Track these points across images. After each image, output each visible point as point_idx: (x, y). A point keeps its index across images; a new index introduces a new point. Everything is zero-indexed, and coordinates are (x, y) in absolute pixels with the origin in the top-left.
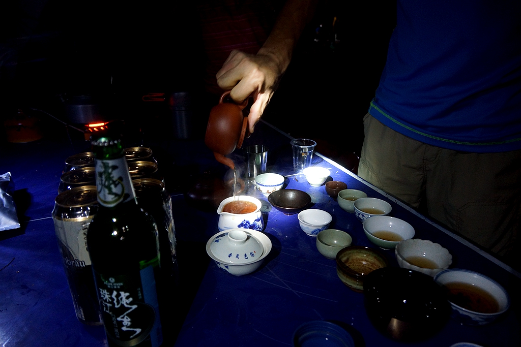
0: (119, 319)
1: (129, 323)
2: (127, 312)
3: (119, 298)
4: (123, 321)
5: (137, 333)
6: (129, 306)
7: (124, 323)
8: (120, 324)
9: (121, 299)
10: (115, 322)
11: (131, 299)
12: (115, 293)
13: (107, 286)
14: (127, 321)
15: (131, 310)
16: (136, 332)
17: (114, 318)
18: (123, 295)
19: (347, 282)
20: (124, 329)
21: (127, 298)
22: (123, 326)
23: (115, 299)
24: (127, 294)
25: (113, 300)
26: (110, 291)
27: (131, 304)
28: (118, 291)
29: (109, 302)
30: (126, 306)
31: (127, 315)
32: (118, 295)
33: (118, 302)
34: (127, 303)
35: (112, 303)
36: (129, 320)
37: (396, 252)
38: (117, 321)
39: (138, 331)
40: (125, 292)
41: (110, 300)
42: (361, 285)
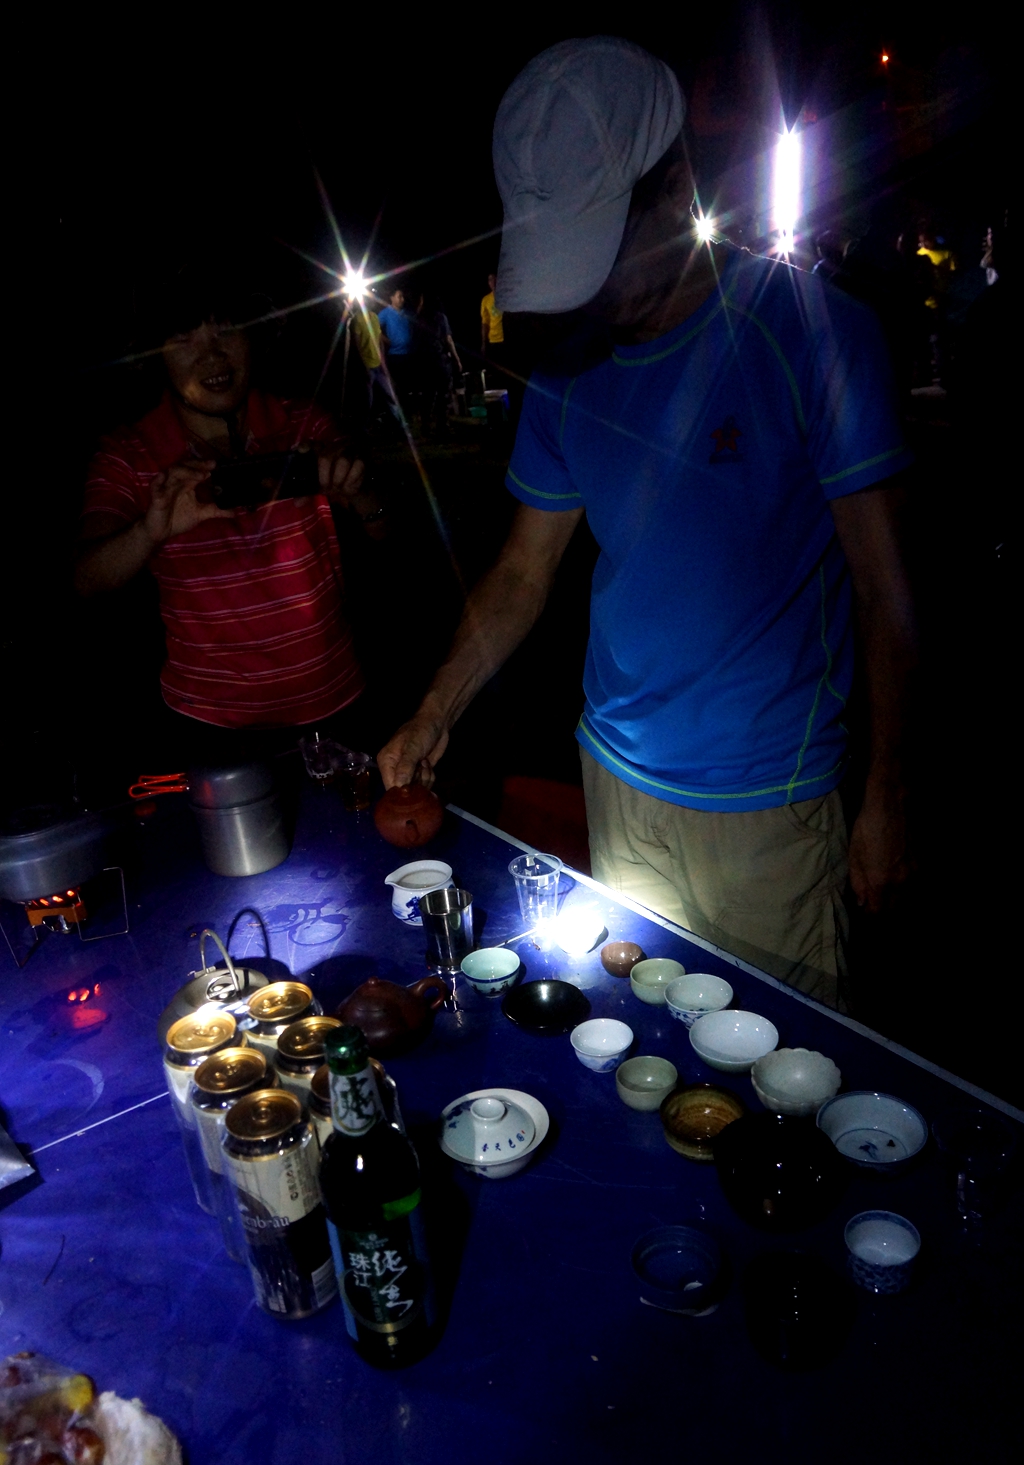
0: (382, 1292)
1: (398, 1295)
2: (395, 1279)
3: (383, 1261)
4: (388, 1294)
5: (408, 1308)
6: (397, 1270)
7: (389, 1297)
8: (385, 1298)
9: (386, 1261)
10: (375, 1299)
11: (399, 1259)
12: (377, 1255)
13: (363, 1247)
14: (393, 1292)
15: (400, 1274)
16: (406, 1305)
17: (374, 1294)
18: (389, 1254)
19: (684, 1153)
20: (390, 1305)
21: (394, 1258)
22: (389, 1300)
23: (377, 1263)
24: (394, 1252)
25: (372, 1265)
26: (369, 1254)
27: (399, 1265)
28: (381, 1251)
29: (367, 1271)
30: (393, 1270)
31: (395, 1283)
32: (382, 1256)
33: (381, 1267)
34: (394, 1266)
35: (372, 1270)
36: (397, 1289)
37: (754, 1082)
38: (380, 1296)
39: (409, 1303)
40: (391, 1249)
41: (369, 1267)
42: (709, 1154)
